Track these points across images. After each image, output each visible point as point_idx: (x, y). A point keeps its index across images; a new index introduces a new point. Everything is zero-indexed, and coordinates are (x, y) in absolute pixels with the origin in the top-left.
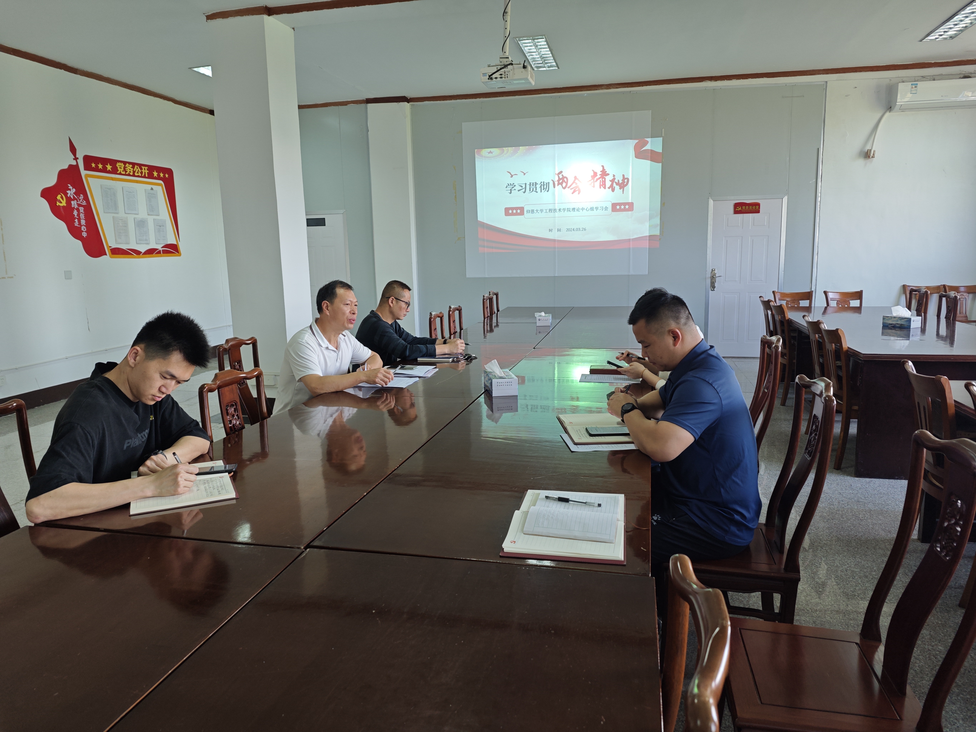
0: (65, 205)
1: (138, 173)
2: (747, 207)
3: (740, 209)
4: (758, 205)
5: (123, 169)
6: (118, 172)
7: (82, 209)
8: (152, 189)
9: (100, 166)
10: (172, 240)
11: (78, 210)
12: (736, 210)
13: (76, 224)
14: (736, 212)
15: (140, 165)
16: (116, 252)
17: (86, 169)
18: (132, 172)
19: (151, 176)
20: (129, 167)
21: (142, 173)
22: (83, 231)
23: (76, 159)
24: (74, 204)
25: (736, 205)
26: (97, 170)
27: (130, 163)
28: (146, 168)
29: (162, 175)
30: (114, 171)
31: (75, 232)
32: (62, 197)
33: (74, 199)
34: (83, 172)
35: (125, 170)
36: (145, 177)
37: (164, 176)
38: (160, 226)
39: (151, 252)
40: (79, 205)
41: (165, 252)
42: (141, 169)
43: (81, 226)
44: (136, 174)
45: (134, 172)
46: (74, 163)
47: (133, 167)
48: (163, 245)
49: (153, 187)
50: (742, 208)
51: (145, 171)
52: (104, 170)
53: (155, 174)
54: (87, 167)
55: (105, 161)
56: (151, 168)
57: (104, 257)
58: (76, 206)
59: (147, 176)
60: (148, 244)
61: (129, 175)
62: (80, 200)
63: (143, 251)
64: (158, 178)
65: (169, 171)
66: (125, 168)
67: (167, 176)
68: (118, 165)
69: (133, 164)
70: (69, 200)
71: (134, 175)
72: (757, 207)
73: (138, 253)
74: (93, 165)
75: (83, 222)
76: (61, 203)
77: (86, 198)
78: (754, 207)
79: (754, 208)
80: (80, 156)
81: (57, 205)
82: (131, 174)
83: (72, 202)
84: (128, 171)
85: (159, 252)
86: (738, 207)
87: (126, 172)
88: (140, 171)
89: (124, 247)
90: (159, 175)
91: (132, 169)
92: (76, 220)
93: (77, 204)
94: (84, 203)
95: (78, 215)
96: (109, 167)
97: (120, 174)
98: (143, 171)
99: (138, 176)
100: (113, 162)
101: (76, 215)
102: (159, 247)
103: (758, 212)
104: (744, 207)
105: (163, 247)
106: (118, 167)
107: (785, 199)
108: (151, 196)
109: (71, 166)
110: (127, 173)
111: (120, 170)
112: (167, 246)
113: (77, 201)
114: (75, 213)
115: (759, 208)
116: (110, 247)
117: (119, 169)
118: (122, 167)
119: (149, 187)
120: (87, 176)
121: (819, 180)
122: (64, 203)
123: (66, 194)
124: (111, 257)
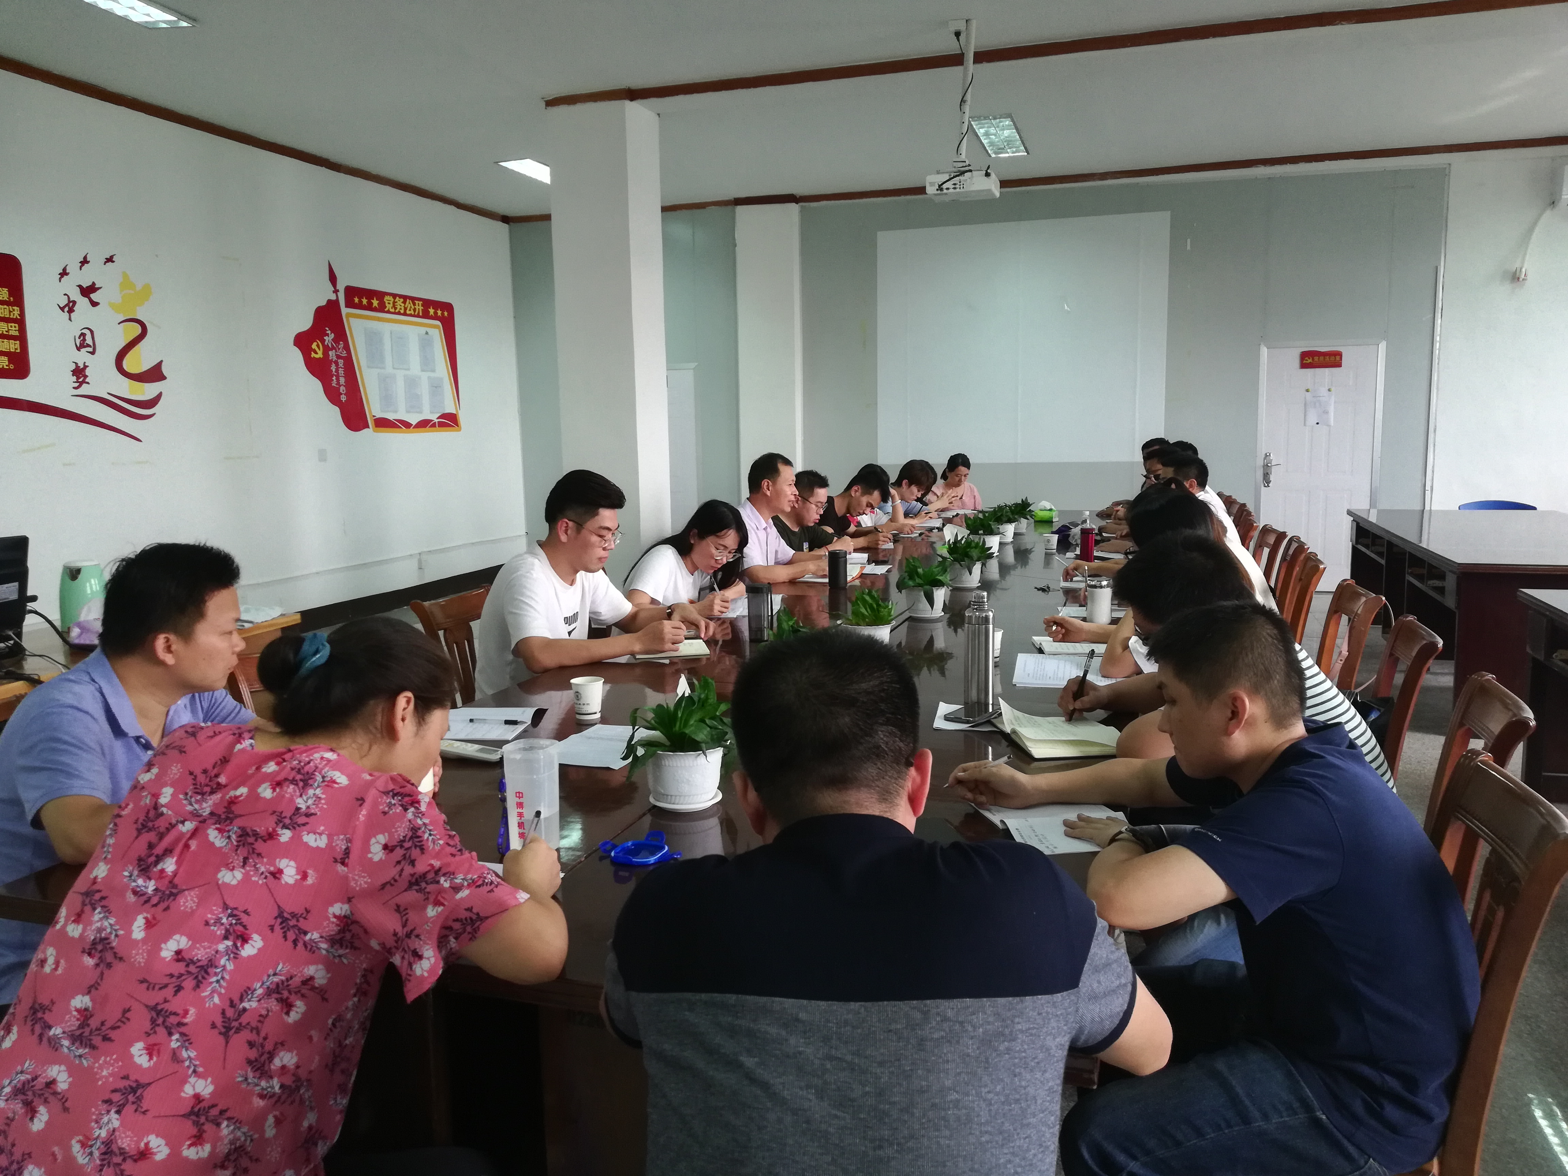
0: (322, 356)
1: (410, 310)
2: (1322, 358)
3: (1310, 361)
4: (1339, 354)
5: (391, 305)
6: (386, 310)
7: (341, 362)
8: (427, 333)
9: (365, 301)
10: (450, 409)
11: (337, 363)
12: (1304, 362)
13: (334, 384)
14: (1304, 366)
15: (413, 299)
16: (383, 423)
17: (347, 306)
18: (403, 308)
19: (426, 315)
20: (399, 301)
21: (415, 310)
22: (342, 394)
23: (336, 291)
24: (332, 354)
25: (1304, 355)
26: (360, 306)
27: (401, 296)
28: (421, 303)
29: (439, 313)
30: (382, 309)
31: (332, 395)
32: (318, 346)
33: (333, 348)
34: (345, 311)
35: (394, 307)
36: (418, 316)
37: (443, 314)
38: (436, 387)
39: (424, 424)
40: (338, 357)
41: (441, 425)
42: (414, 304)
43: (340, 386)
44: (408, 312)
45: (405, 309)
46: (333, 297)
47: (404, 302)
48: (439, 415)
49: (429, 330)
50: (1313, 359)
51: (419, 307)
52: (369, 307)
53: (432, 311)
54: (350, 304)
55: (371, 294)
56: (427, 303)
57: (366, 430)
58: (335, 358)
59: (421, 314)
60: (421, 412)
61: (399, 313)
62: (339, 349)
63: (414, 423)
64: (435, 317)
65: (448, 307)
66: (394, 302)
67: (446, 314)
68: (387, 298)
69: (405, 298)
70: (326, 349)
71: (405, 314)
72: (1338, 358)
73: (407, 425)
74: (356, 300)
75: (342, 380)
76: (316, 353)
77: (347, 348)
78: (1332, 358)
79: (1332, 360)
80: (341, 287)
81: (312, 356)
82: (402, 311)
83: (330, 353)
84: (399, 307)
85: (434, 425)
86: (1307, 358)
87: (396, 309)
88: (413, 307)
89: (391, 416)
90: (436, 313)
91: (403, 305)
92: (334, 378)
93: (336, 355)
94: (344, 354)
95: (337, 371)
96: (375, 303)
97: (389, 312)
98: (417, 307)
99: (411, 315)
100: (380, 295)
101: (334, 370)
102: (434, 417)
103: (1340, 366)
104: (1316, 358)
105: (438, 418)
106: (387, 302)
107: (1383, 346)
108: (425, 344)
109: (329, 301)
110: (397, 311)
111: (389, 307)
112: (443, 416)
113: (336, 351)
114: (333, 368)
115: (1341, 359)
116: (374, 416)
117: (387, 305)
118: (391, 302)
119: (423, 330)
120: (348, 315)
121: (1438, 315)
122: (320, 355)
123: (323, 341)
124: (374, 431)
